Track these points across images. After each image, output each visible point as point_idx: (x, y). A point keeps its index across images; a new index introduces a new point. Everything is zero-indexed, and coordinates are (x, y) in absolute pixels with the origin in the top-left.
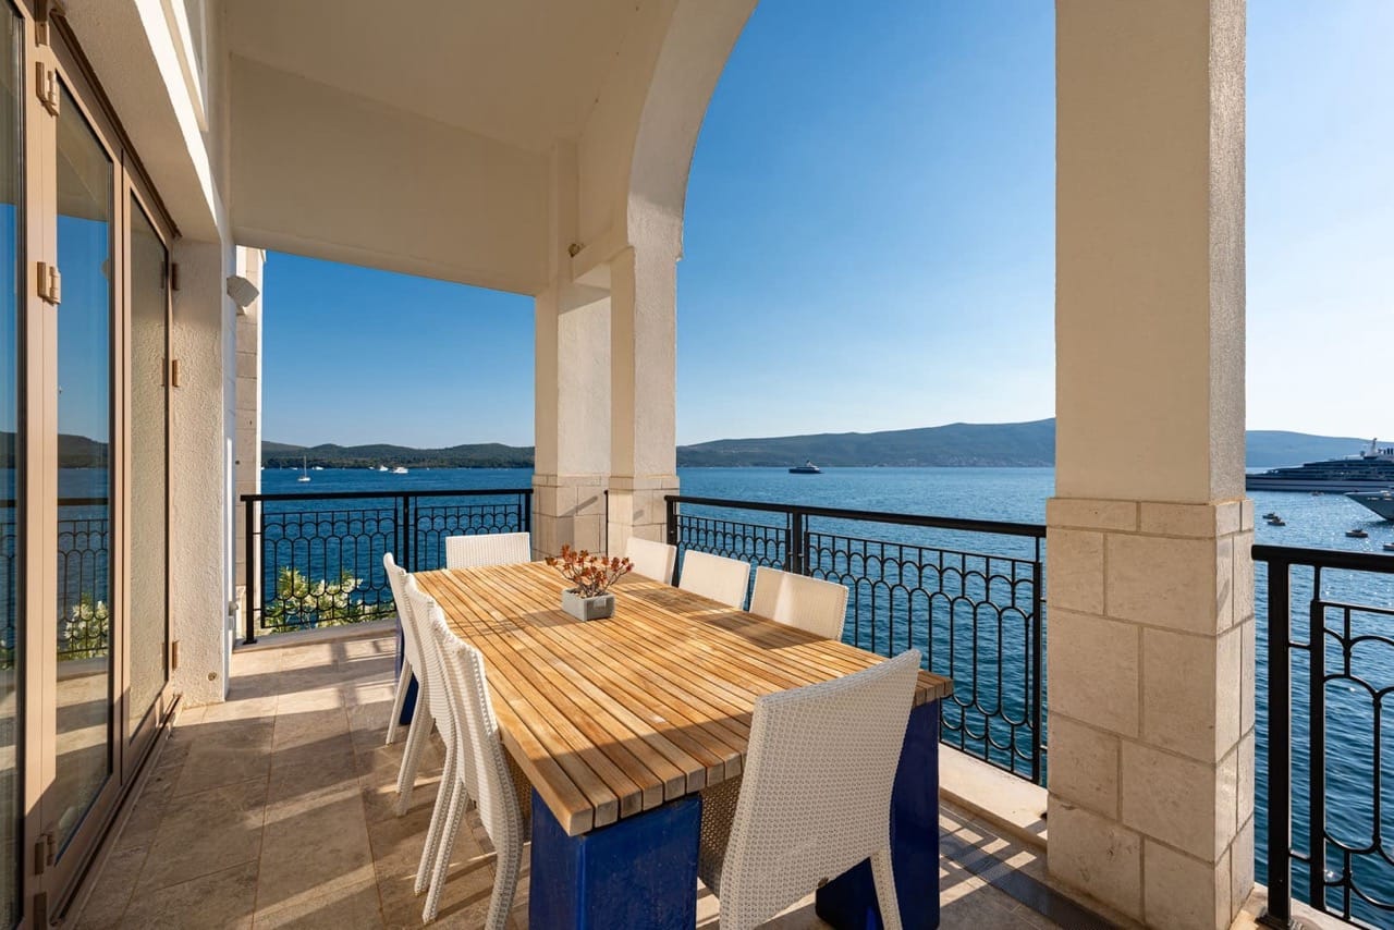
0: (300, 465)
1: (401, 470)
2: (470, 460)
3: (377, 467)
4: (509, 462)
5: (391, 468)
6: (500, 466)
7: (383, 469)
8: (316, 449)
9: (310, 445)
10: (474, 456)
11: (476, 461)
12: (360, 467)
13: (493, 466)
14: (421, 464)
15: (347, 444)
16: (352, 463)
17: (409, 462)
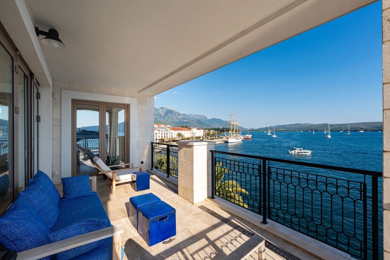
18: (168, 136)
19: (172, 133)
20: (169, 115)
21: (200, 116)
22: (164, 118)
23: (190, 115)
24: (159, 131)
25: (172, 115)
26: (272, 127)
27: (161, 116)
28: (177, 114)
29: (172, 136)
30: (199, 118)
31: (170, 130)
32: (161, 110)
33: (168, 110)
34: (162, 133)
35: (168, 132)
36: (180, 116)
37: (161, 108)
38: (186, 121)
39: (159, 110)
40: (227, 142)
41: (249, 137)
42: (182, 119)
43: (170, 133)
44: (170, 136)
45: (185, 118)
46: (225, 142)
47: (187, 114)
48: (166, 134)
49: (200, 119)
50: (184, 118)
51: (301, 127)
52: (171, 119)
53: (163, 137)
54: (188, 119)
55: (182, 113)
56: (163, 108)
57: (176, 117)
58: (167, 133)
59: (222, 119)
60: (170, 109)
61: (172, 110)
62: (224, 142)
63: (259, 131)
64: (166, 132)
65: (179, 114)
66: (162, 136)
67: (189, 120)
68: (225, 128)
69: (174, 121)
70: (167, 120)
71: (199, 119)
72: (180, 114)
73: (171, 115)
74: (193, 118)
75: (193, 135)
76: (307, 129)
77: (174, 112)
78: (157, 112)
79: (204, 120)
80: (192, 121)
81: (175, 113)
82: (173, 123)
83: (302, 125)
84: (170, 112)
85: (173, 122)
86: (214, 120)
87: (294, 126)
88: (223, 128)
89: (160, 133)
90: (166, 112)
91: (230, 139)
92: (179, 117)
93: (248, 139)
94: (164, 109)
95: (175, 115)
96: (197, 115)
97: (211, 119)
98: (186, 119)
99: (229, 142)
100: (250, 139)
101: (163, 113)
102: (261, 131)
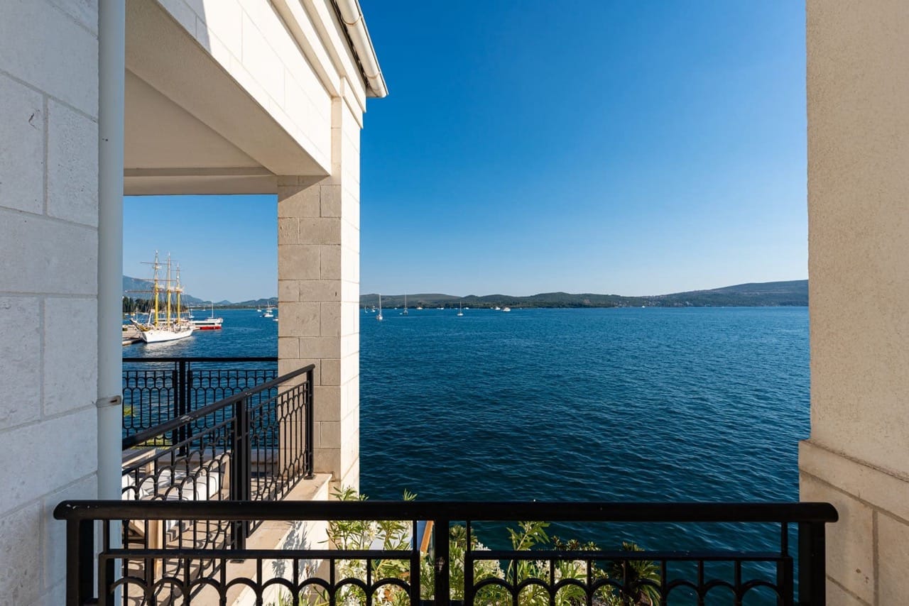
0: (459, 307)
1: (507, 310)
2: (545, 303)
3: (495, 308)
4: (569, 304)
5: (501, 308)
6: (564, 306)
7: (498, 309)
8: (465, 298)
9: (463, 296)
10: (549, 300)
11: (548, 304)
12: (486, 308)
13: (559, 307)
14: (517, 306)
15: (480, 295)
16: (482, 305)
17: (511, 305)
40: (140, 341)
41: (214, 324)
46: (134, 343)
62: (130, 342)
63: (244, 307)
91: (151, 331)
93: (212, 328)
99: (148, 341)
100: (217, 328)
102: (250, 308)
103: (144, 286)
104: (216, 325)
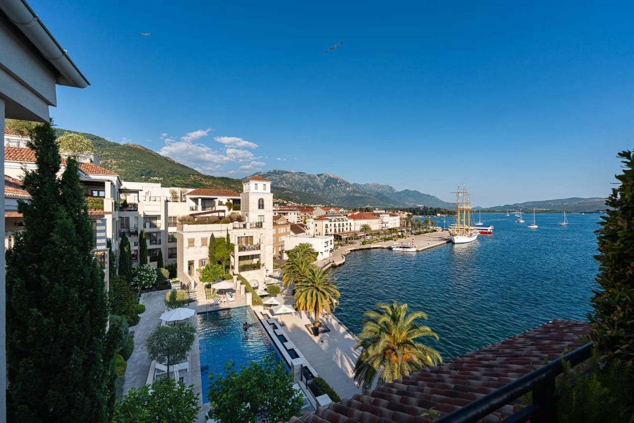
18: (345, 229)
19: (350, 224)
20: (331, 187)
21: (382, 187)
22: (323, 191)
23: (364, 185)
24: (331, 221)
25: (336, 186)
26: (518, 204)
27: (319, 188)
28: (343, 185)
29: (350, 228)
30: (380, 190)
31: (347, 219)
32: (319, 179)
33: (330, 178)
34: (335, 224)
35: (345, 223)
36: (349, 187)
37: (319, 175)
38: (358, 195)
39: (315, 178)
40: (450, 242)
41: (487, 230)
42: (351, 192)
43: (347, 224)
44: (347, 229)
45: (357, 190)
46: (448, 242)
47: (360, 183)
48: (341, 225)
49: (383, 192)
50: (354, 191)
51: (580, 205)
52: (335, 192)
53: (337, 230)
54: (362, 192)
55: (351, 183)
56: (322, 175)
57: (342, 189)
58: (343, 224)
59: (421, 192)
60: (332, 177)
61: (336, 178)
62: (445, 242)
63: (493, 212)
64: (341, 223)
65: (347, 185)
66: (335, 230)
67: (364, 194)
68: (429, 207)
69: (338, 196)
70: (328, 194)
71: (380, 192)
72: (348, 183)
73: (334, 186)
74: (370, 191)
75: (384, 225)
76: (598, 209)
77: (338, 181)
78: (312, 182)
79: (389, 193)
80: (370, 195)
81: (340, 183)
82: (337, 199)
83: (583, 201)
84: (333, 181)
85: (336, 197)
86: (407, 192)
87: (566, 203)
88: (425, 207)
89: (333, 225)
90: (327, 180)
91: (457, 236)
92: (348, 189)
93: (486, 233)
94: (323, 177)
95: (340, 186)
96: (376, 186)
97: (402, 192)
98: (357, 192)
99: (456, 242)
100: (490, 233)
101: (321, 184)
102: (497, 212)
103: (431, 198)
104: (489, 231)
